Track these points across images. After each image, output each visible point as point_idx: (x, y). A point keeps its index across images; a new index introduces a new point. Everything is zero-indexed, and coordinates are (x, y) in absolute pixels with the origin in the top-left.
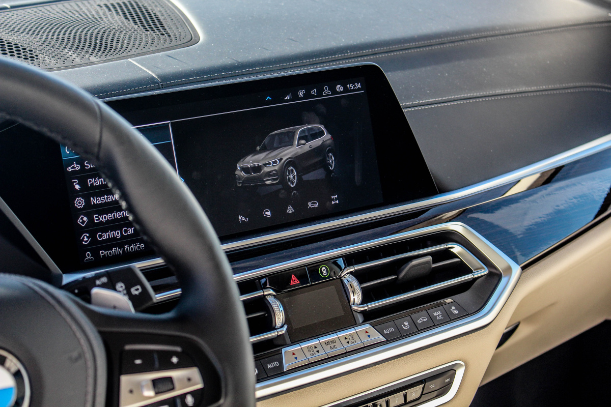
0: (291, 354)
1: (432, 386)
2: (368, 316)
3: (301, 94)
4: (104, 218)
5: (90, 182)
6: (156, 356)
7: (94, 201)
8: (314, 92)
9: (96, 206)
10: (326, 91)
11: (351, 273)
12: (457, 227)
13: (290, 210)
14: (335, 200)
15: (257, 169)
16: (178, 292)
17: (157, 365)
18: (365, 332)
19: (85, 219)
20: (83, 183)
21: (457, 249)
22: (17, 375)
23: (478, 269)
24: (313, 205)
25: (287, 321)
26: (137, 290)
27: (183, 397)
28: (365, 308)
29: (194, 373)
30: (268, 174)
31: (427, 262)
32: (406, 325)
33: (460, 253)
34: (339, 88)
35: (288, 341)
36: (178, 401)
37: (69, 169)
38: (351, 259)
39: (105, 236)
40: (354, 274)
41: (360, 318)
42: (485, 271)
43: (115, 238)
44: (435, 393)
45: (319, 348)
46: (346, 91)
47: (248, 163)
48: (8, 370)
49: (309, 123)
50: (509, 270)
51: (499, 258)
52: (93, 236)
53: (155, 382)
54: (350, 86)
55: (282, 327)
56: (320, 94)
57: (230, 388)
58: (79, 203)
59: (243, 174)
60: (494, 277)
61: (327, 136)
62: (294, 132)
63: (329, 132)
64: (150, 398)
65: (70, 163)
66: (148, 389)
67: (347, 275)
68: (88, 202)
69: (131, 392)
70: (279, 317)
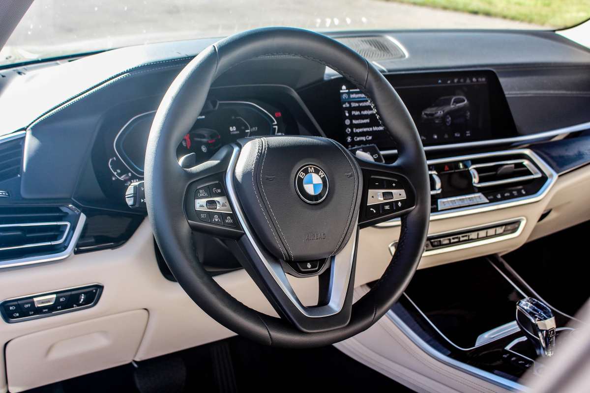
0: (442, 203)
1: (509, 227)
2: (480, 190)
3: (456, 80)
4: (359, 130)
5: (353, 113)
6: (385, 182)
7: (354, 122)
8: (462, 80)
9: (355, 124)
10: (468, 81)
11: (474, 168)
12: (527, 152)
13: (446, 136)
14: (468, 134)
15: (432, 115)
16: (395, 151)
17: (385, 187)
18: (479, 197)
19: (350, 130)
20: (350, 113)
21: (526, 162)
22: (323, 179)
23: (536, 173)
24: (457, 135)
25: (442, 187)
26: (376, 156)
27: (397, 202)
28: (479, 185)
29: (402, 192)
30: (437, 118)
31: (512, 167)
32: (499, 196)
33: (528, 165)
34: (474, 80)
35: (441, 196)
36: (394, 204)
37: (344, 106)
38: (474, 161)
39: (358, 139)
40: (476, 169)
41: (477, 190)
42: (539, 175)
43: (362, 141)
44: (510, 232)
45: (456, 201)
46: (477, 81)
47: (428, 111)
48: (320, 176)
49: (458, 95)
50: (552, 176)
51: (547, 169)
52: (352, 138)
53: (384, 194)
54: (480, 79)
55: (439, 189)
56: (465, 81)
57: (419, 201)
58: (347, 122)
59: (425, 116)
60: (544, 179)
61: (466, 102)
62: (451, 99)
63: (468, 100)
64: (381, 201)
65: (345, 103)
66: (381, 198)
67: (472, 169)
68: (351, 122)
69: (373, 197)
70: (438, 185)
